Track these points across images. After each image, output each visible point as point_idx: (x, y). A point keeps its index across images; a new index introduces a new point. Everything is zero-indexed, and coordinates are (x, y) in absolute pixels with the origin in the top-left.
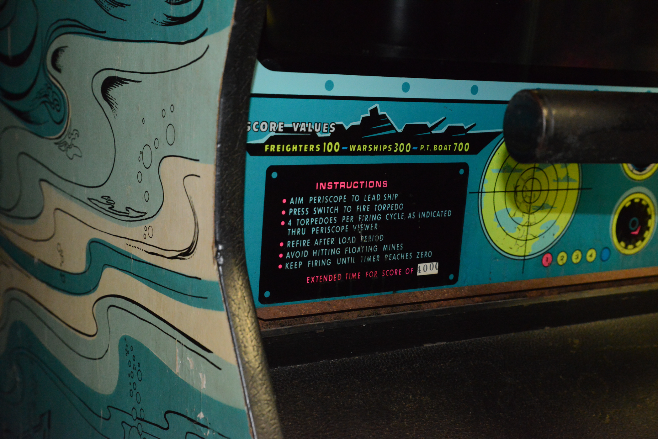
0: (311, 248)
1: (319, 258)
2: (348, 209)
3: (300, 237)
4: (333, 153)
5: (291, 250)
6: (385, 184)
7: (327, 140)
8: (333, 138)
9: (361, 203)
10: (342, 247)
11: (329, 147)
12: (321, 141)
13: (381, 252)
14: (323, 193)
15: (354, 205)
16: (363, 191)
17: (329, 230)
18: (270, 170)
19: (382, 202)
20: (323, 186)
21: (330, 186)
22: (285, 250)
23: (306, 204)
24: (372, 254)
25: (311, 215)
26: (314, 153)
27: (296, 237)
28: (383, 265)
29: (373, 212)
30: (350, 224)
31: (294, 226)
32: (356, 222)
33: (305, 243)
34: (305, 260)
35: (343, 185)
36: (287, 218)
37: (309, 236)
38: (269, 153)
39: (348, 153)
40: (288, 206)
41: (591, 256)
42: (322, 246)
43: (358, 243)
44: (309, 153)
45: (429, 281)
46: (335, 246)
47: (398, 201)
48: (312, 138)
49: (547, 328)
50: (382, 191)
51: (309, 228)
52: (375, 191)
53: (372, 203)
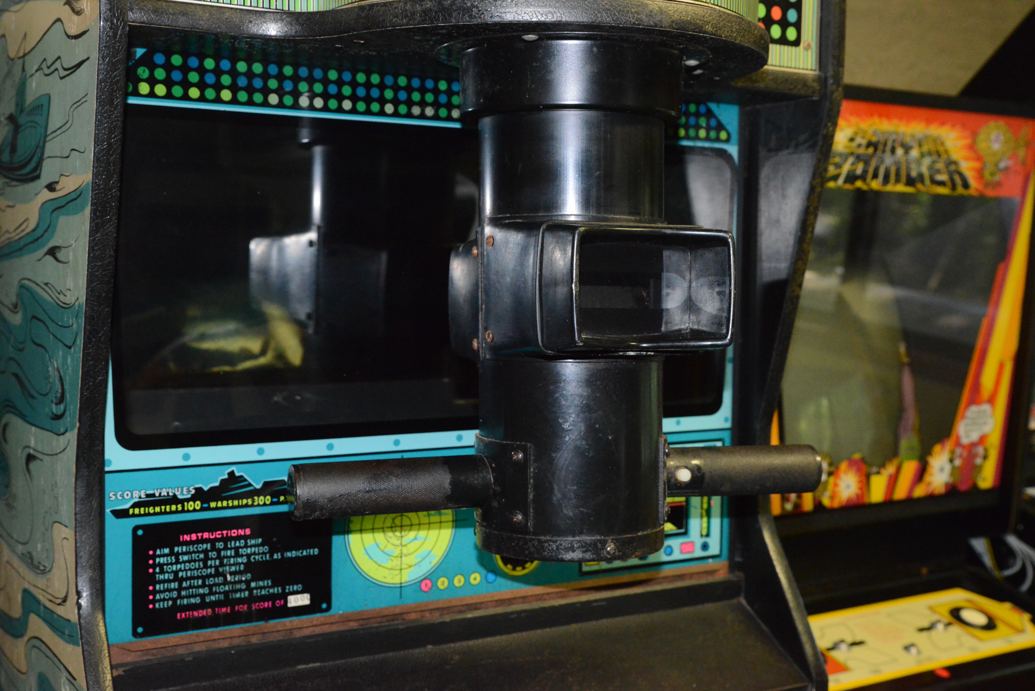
0: (179, 590)
1: (188, 597)
2: (213, 554)
3: (169, 581)
4: (195, 510)
5: (160, 592)
6: (248, 531)
7: (188, 500)
8: (193, 498)
9: (226, 548)
10: (210, 587)
11: (190, 506)
12: (182, 502)
13: (248, 588)
14: (187, 543)
15: (219, 551)
16: (226, 540)
17: (196, 573)
18: (136, 529)
19: (246, 546)
20: (187, 538)
21: (194, 537)
22: (155, 592)
23: (172, 553)
24: (241, 590)
25: (177, 562)
26: (177, 512)
27: (164, 581)
28: (252, 599)
29: (237, 555)
30: (216, 568)
31: (162, 572)
32: (222, 565)
33: (173, 585)
34: (174, 600)
35: (206, 535)
36: (154, 566)
37: (176, 578)
38: (134, 515)
39: (209, 509)
40: (154, 557)
41: (475, 579)
42: (190, 587)
43: (225, 582)
44: (171, 512)
45: (300, 611)
46: (204, 586)
47: (262, 545)
48: (174, 500)
49: (429, 647)
50: (245, 538)
51: (176, 573)
52: (239, 538)
53: (237, 549)
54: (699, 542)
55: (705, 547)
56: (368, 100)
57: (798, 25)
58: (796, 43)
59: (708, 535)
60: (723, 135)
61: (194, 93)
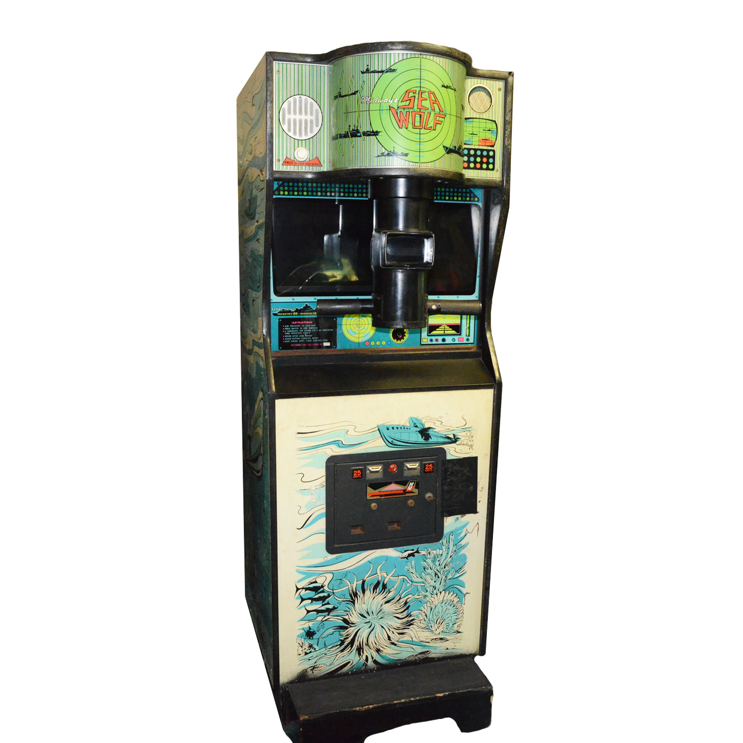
0: (292, 337)
1: (294, 340)
2: (301, 328)
3: (288, 335)
4: (296, 315)
5: (286, 338)
6: (311, 322)
7: (294, 312)
8: (295, 311)
9: (305, 327)
10: (300, 338)
11: (295, 314)
12: (292, 312)
13: (311, 339)
14: (294, 324)
15: (303, 327)
16: (305, 324)
17: (296, 333)
18: (279, 319)
19: (311, 327)
20: (294, 323)
21: (296, 323)
22: (285, 338)
23: (289, 327)
24: (309, 339)
25: (291, 330)
26: (291, 315)
27: (287, 335)
28: (312, 343)
29: (308, 329)
30: (302, 332)
31: (287, 332)
32: (304, 331)
33: (290, 336)
34: (290, 340)
35: (299, 322)
36: (284, 330)
37: (291, 334)
38: (279, 315)
39: (300, 315)
40: (284, 327)
41: (383, 343)
42: (295, 337)
43: (305, 337)
44: (289, 315)
45: (327, 347)
46: (298, 337)
47: (316, 326)
48: (290, 312)
49: (367, 362)
50: (311, 324)
51: (291, 333)
52: (309, 324)
53: (308, 327)
54: (465, 338)
55: (468, 340)
56: (349, 193)
57: (493, 164)
58: (493, 169)
59: (469, 336)
60: (476, 199)
61: (296, 193)
